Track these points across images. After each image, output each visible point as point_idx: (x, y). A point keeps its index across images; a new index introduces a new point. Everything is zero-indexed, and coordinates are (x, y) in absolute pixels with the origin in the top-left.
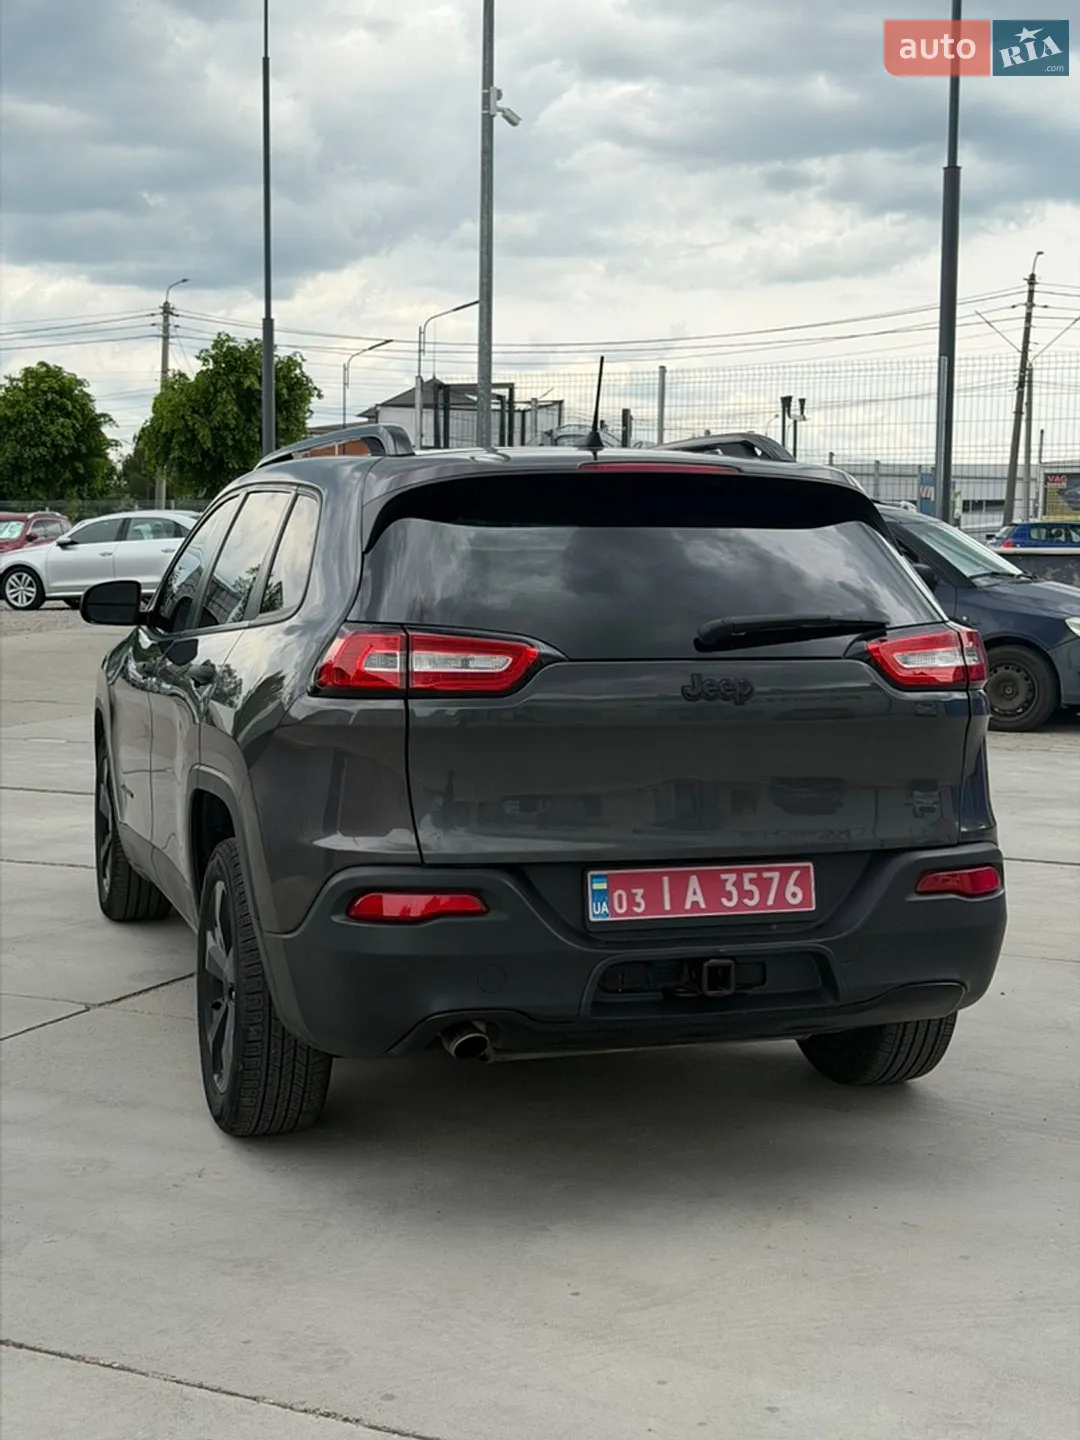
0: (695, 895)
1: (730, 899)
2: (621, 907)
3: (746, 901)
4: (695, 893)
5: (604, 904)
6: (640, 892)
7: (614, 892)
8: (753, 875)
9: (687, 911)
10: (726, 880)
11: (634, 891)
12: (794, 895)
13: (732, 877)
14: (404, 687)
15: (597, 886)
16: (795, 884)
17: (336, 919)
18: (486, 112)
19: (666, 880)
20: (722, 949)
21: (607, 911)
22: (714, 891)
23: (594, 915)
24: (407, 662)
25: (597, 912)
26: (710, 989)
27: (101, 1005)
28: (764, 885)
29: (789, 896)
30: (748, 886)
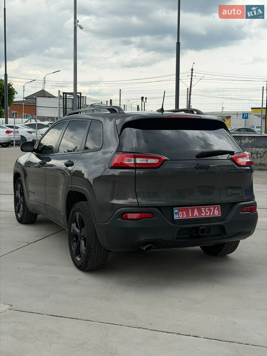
0: (196, 213)
1: (203, 214)
2: (181, 216)
3: (207, 214)
4: (196, 212)
5: (177, 215)
6: (185, 212)
7: (179, 212)
8: (208, 208)
9: (195, 217)
10: (202, 210)
11: (183, 212)
12: (216, 213)
13: (204, 209)
14: (135, 166)
15: (175, 211)
16: (217, 210)
17: (118, 219)
18: (75, 25)
19: (190, 209)
20: (203, 225)
21: (178, 217)
22: (200, 212)
23: (175, 218)
24: (135, 161)
25: (176, 217)
26: (201, 234)
27: (32, 243)
28: (210, 210)
29: (215, 213)
30: (207, 211)
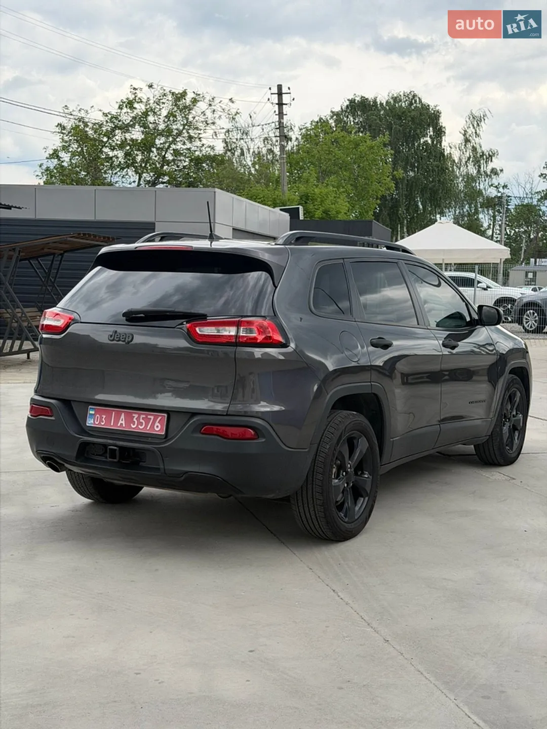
0: (122, 421)
1: (134, 425)
2: (97, 421)
3: (140, 426)
4: (122, 420)
5: (92, 419)
6: (104, 417)
7: (96, 415)
8: (144, 416)
11: (103, 416)
12: (157, 427)
13: (136, 416)
15: (91, 412)
16: (159, 422)
19: (114, 413)
21: (93, 422)
22: (129, 420)
23: (88, 423)
25: (90, 422)
28: (147, 420)
29: (155, 427)
30: (141, 420)
